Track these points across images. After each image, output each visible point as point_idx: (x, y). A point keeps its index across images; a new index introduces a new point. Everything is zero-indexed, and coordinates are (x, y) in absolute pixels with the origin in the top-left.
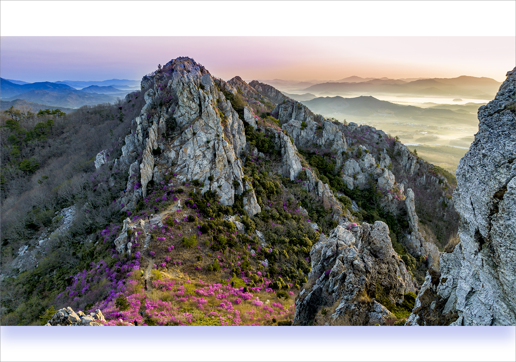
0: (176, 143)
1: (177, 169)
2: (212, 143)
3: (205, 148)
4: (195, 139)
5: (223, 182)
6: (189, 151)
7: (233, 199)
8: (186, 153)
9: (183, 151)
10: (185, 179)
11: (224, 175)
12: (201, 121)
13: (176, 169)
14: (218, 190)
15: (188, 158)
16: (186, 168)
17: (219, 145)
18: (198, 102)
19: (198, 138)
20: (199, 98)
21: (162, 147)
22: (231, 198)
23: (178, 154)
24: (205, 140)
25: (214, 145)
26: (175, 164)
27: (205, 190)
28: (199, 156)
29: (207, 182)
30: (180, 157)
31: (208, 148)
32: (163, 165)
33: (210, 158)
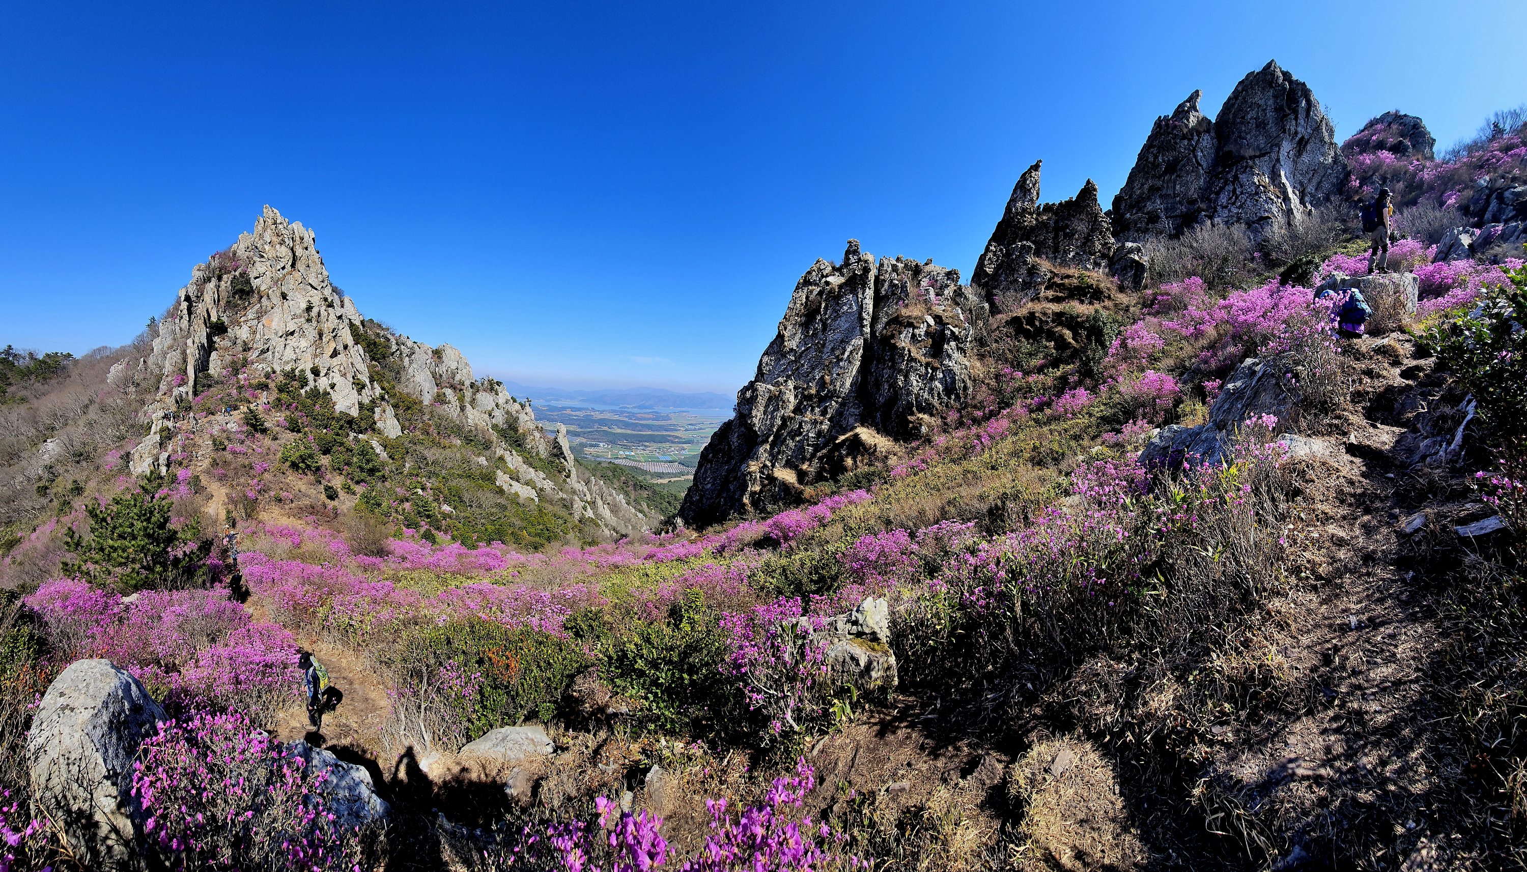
0: (251, 314)
1: (253, 355)
2: (315, 311)
3: (303, 320)
4: (285, 303)
5: (337, 378)
6: (274, 325)
7: (356, 406)
8: (269, 328)
9: (263, 325)
10: (269, 369)
11: (338, 367)
12: (297, 275)
13: (251, 356)
14: (329, 389)
15: (273, 336)
16: (270, 353)
17: (328, 314)
18: (291, 244)
19: (291, 302)
20: (292, 239)
21: (225, 319)
22: (353, 404)
23: (254, 331)
24: (304, 306)
25: (319, 315)
26: (249, 349)
27: (308, 388)
28: (292, 333)
29: (310, 377)
30: (258, 336)
31: (309, 320)
32: (227, 349)
33: (311, 338)
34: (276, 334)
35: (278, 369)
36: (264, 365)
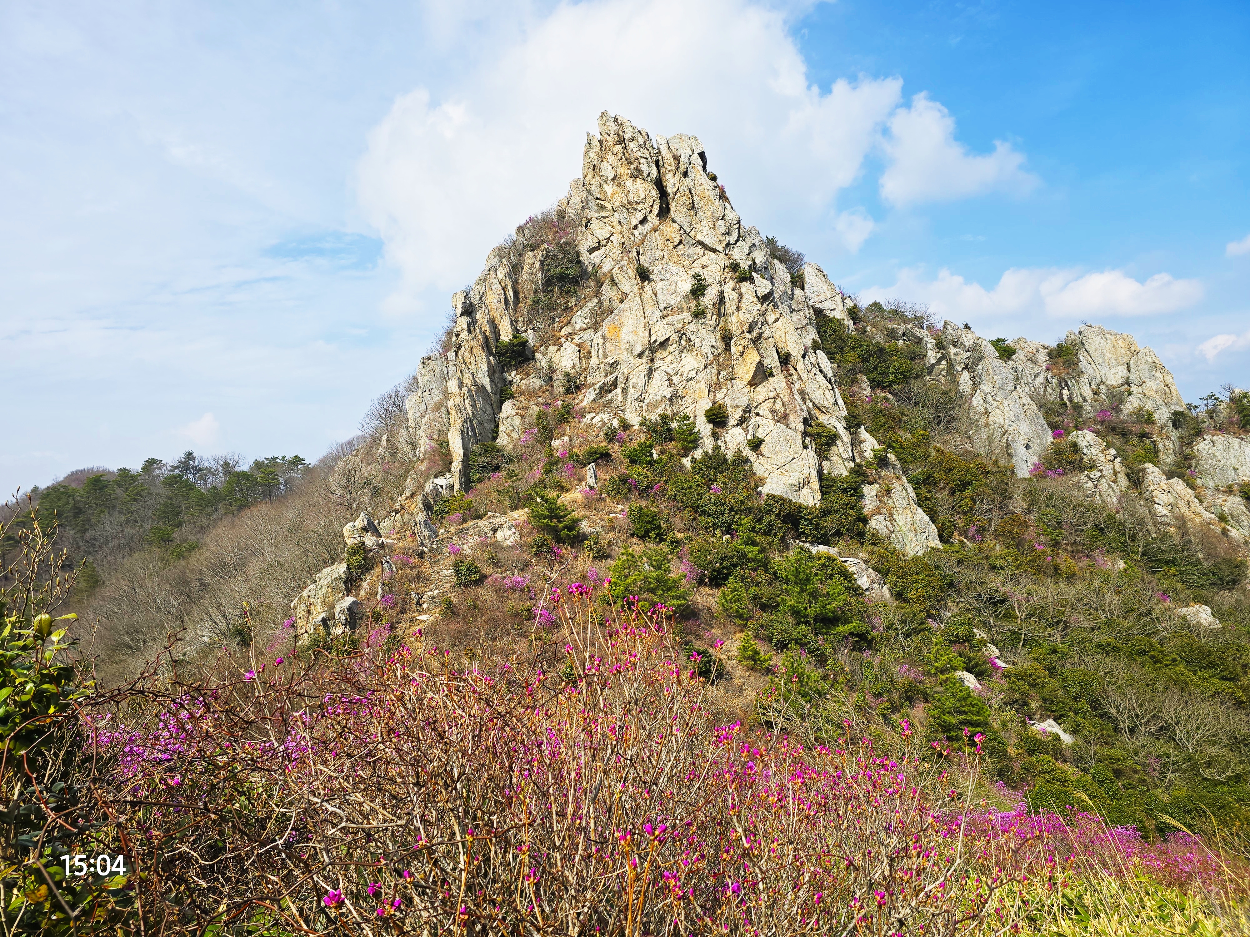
0: (580, 320)
1: (584, 399)
2: (711, 293)
3: (686, 316)
4: (648, 288)
5: (766, 427)
6: (626, 334)
7: (816, 485)
8: (616, 342)
9: (604, 337)
10: (616, 423)
11: (769, 404)
12: (671, 230)
13: (582, 401)
14: (746, 452)
15: (624, 356)
16: (618, 391)
17: (741, 296)
18: (654, 173)
19: (660, 285)
20: (657, 164)
21: (530, 336)
22: (807, 481)
23: (584, 353)
24: (686, 286)
25: (721, 298)
26: (578, 388)
27: (698, 454)
28: (664, 344)
29: (704, 428)
30: (594, 360)
31: (699, 314)
32: (533, 394)
33: (707, 349)
34: (630, 350)
35: (634, 420)
36: (605, 416)
